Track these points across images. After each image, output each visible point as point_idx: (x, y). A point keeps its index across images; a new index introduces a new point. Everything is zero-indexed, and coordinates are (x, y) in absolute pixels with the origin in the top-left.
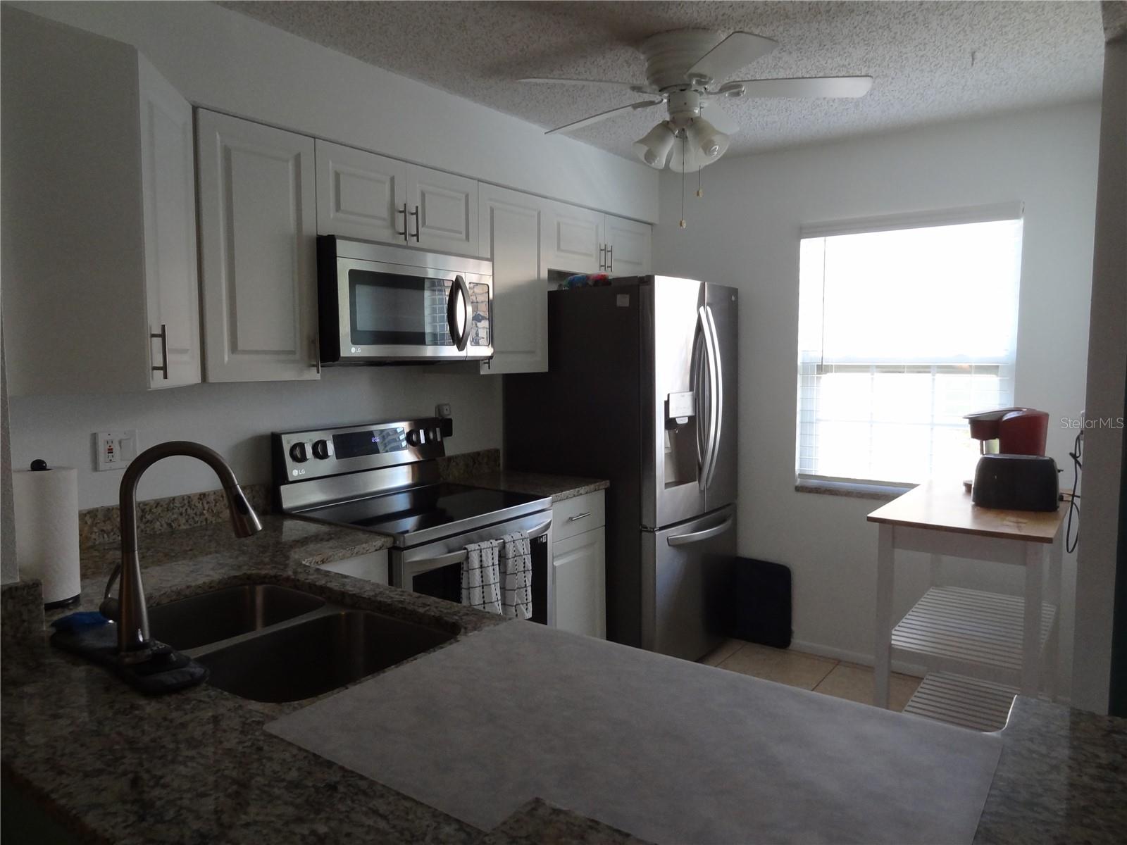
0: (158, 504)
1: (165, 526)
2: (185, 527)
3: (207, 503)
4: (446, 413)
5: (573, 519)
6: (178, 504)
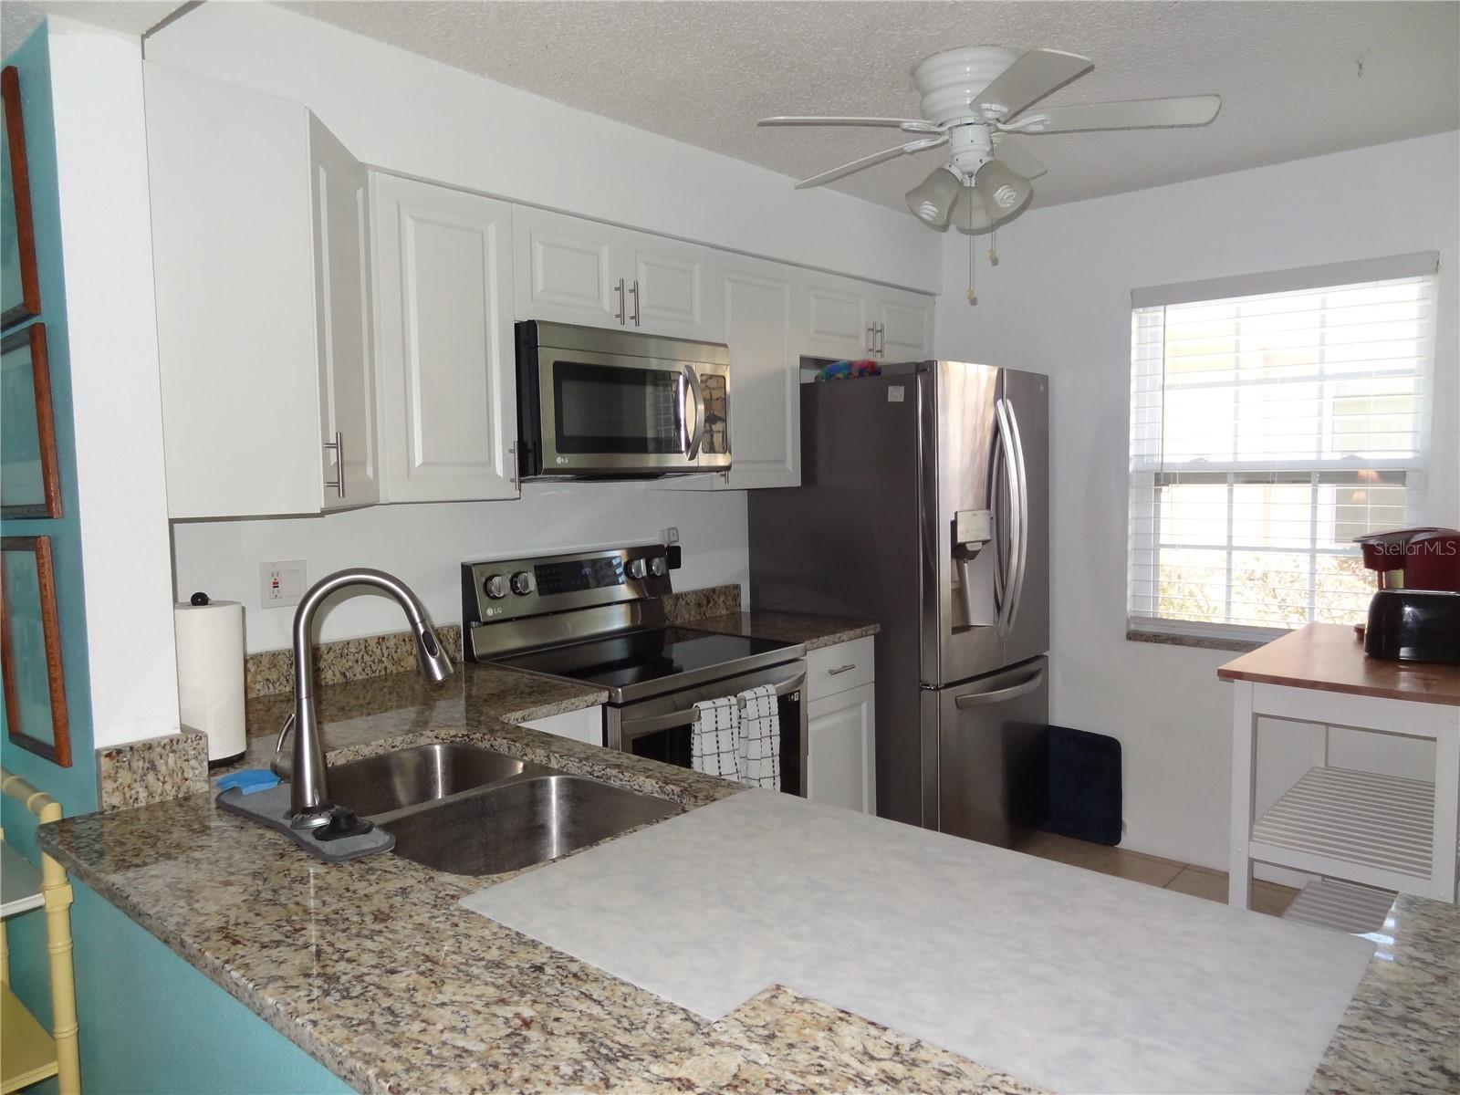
0: (330, 649)
1: (338, 675)
2: (360, 677)
3: (387, 648)
4: (674, 539)
5: (833, 673)
6: (353, 650)
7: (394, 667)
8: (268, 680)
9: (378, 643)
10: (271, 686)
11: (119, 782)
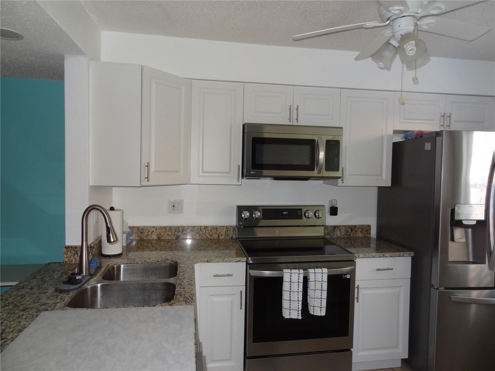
0: (188, 227)
3: (208, 230)
4: (335, 204)
5: (378, 270)
6: (196, 229)
7: (210, 237)
8: (168, 234)
9: (205, 228)
10: (169, 236)
11: (67, 255)
